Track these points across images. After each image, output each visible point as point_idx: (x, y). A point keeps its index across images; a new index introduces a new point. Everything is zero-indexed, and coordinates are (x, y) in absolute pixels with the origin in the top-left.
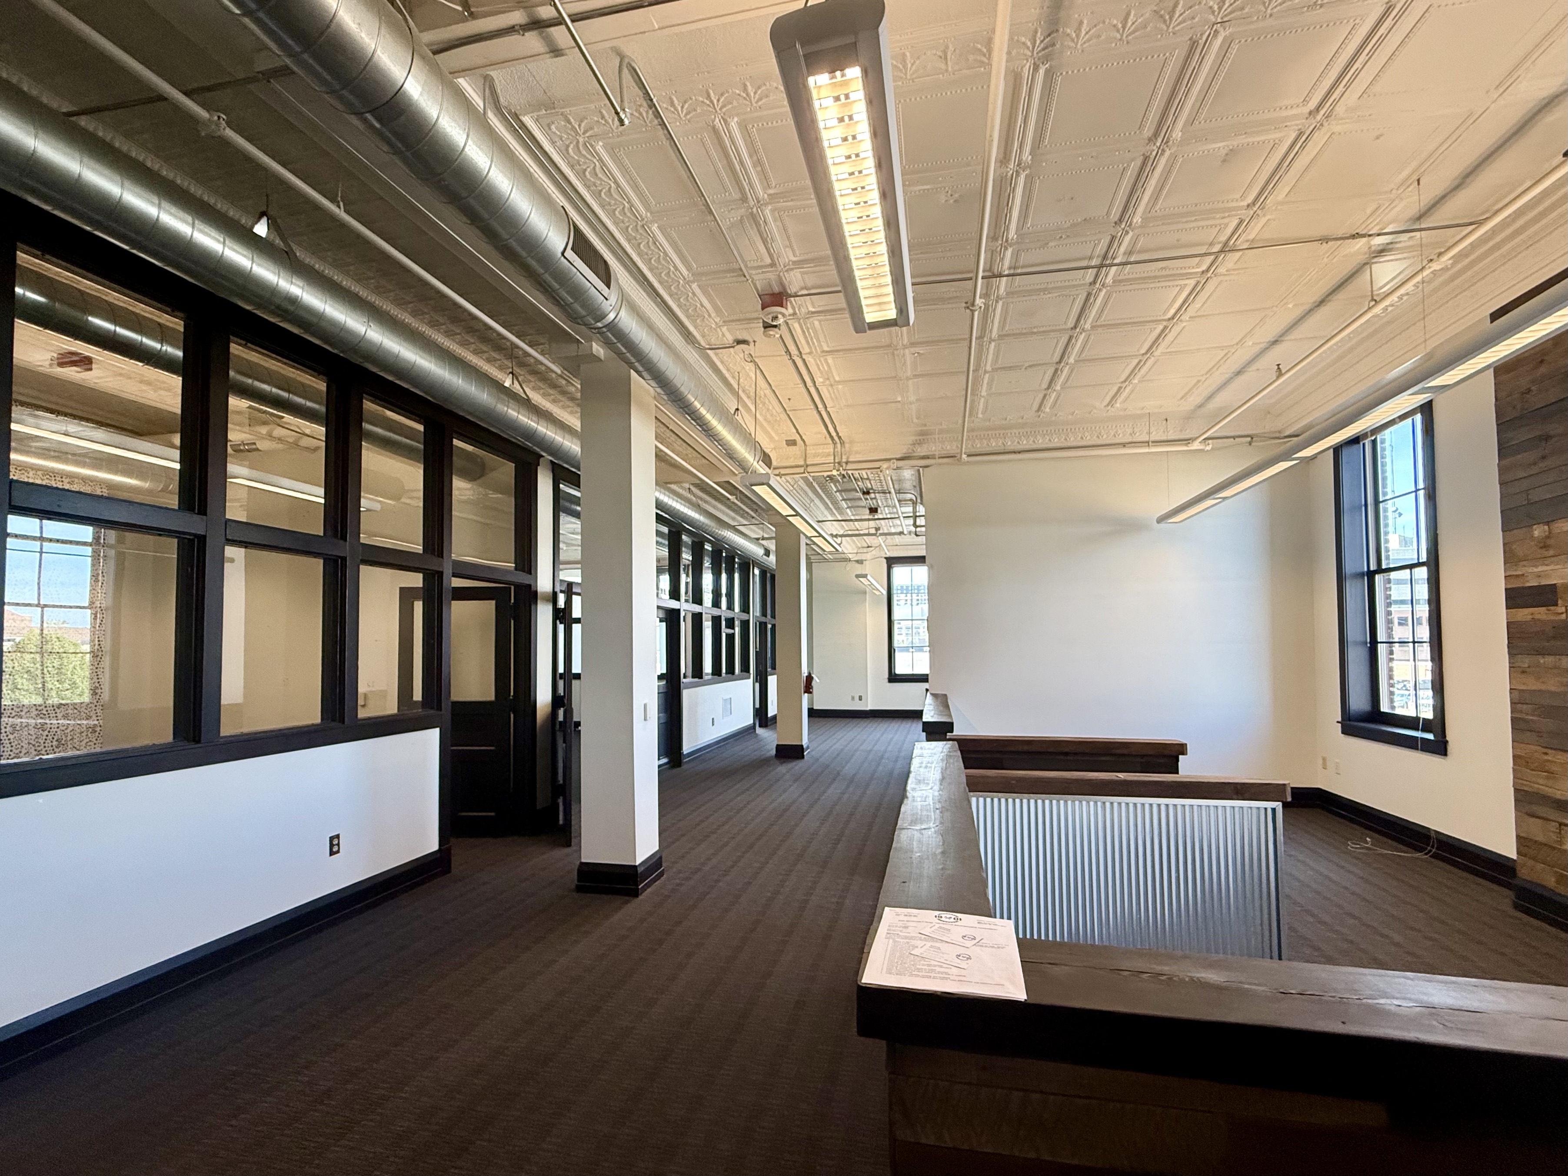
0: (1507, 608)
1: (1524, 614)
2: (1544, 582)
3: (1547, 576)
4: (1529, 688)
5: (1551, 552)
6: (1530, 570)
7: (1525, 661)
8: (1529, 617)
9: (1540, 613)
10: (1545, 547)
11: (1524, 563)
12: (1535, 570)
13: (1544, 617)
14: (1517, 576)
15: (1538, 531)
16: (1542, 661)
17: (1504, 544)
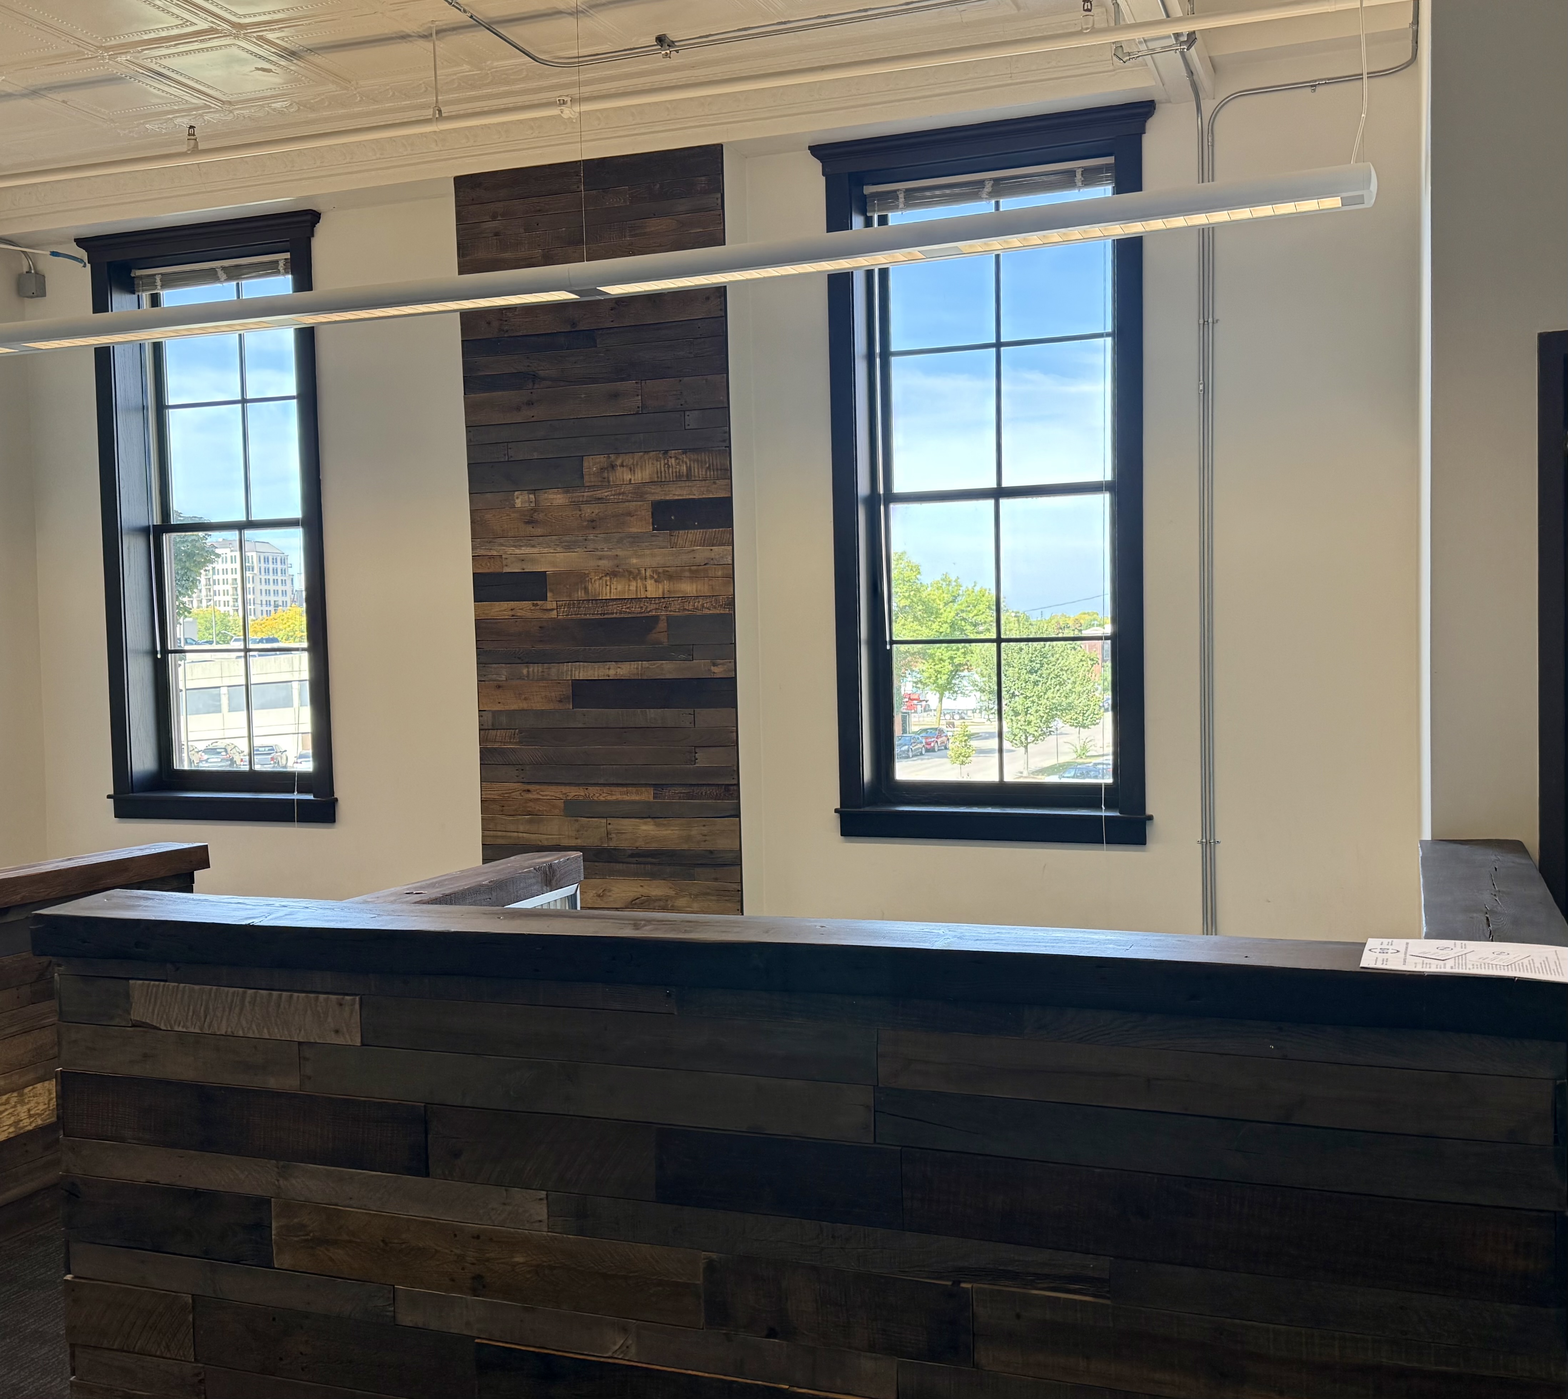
0: (475, 602)
1: (500, 609)
2: (529, 568)
3: (533, 561)
4: (507, 708)
5: (539, 531)
6: (510, 550)
7: (502, 673)
8: (507, 614)
9: (524, 608)
10: (531, 522)
11: (502, 540)
12: (517, 551)
13: (529, 615)
14: (492, 557)
15: (521, 500)
16: (525, 671)
17: (473, 512)
